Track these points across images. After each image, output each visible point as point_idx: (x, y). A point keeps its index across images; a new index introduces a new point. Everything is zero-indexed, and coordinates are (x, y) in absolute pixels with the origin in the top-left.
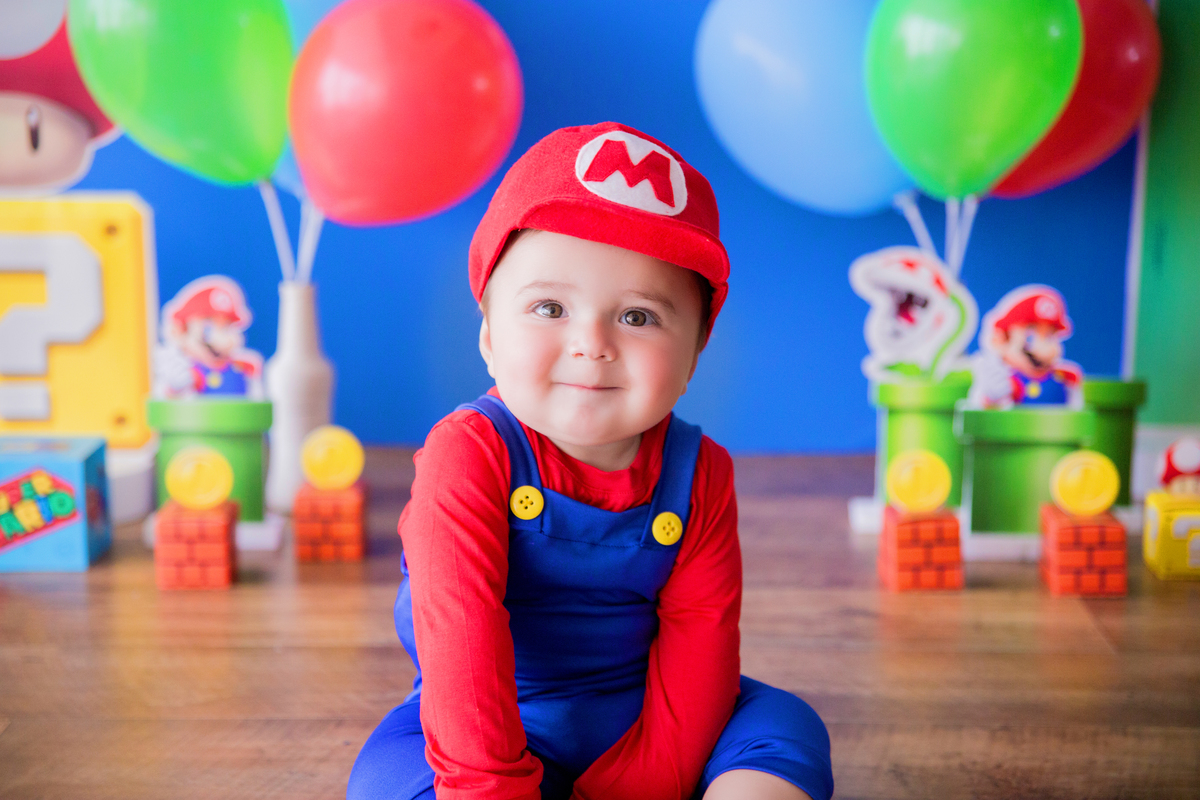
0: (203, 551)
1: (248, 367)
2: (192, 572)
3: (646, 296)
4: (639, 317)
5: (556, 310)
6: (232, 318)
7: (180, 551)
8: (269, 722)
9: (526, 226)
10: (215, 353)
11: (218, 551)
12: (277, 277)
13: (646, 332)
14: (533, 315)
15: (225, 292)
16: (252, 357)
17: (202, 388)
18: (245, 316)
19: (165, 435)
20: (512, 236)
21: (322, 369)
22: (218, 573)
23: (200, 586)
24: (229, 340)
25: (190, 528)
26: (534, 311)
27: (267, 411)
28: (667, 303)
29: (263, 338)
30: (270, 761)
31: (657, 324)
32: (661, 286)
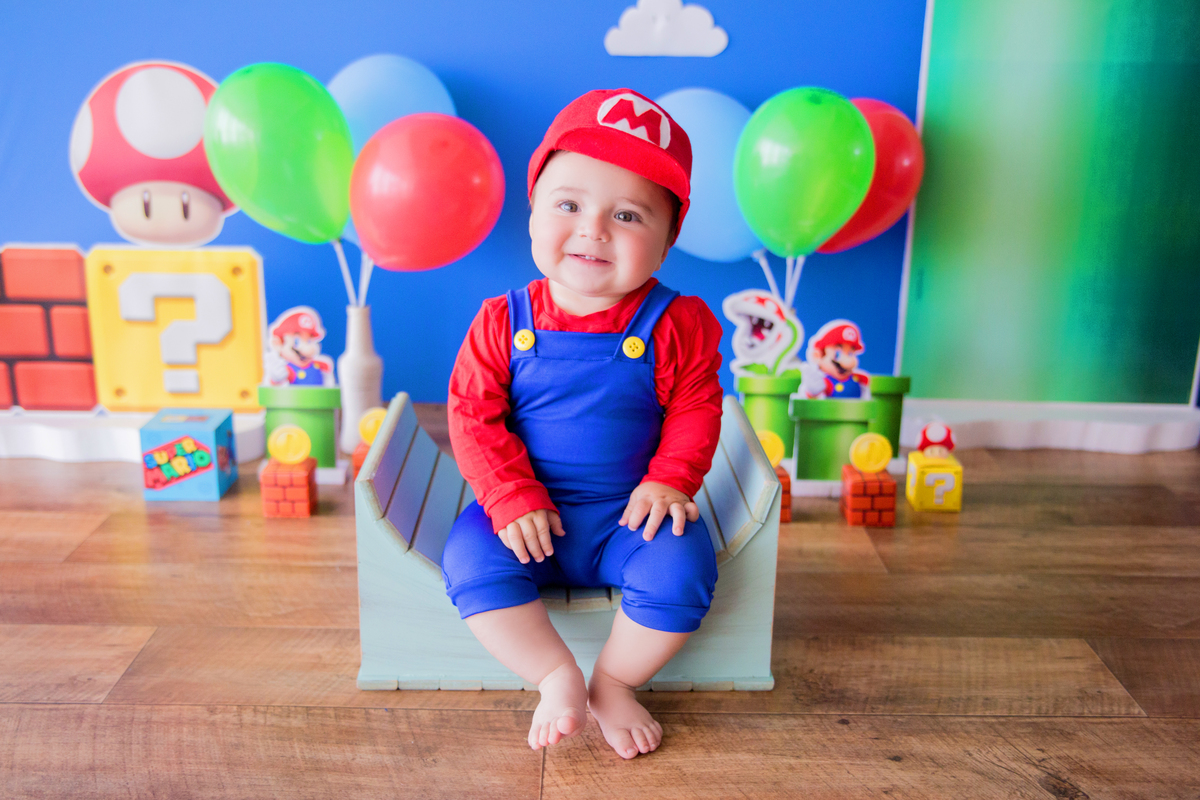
0: (291, 493)
1: (324, 366)
2: (285, 507)
3: (633, 202)
4: (628, 217)
5: (573, 207)
6: (313, 334)
7: (278, 493)
8: (327, 632)
9: (560, 147)
10: (303, 358)
11: (303, 493)
12: (345, 301)
13: (632, 226)
14: (559, 209)
15: (308, 317)
16: (327, 360)
17: (293, 380)
18: (321, 332)
19: (269, 410)
20: (551, 154)
21: (376, 362)
22: (303, 507)
23: (289, 517)
24: (311, 348)
25: (283, 477)
26: (560, 206)
27: (337, 395)
28: (647, 208)
29: (334, 345)
30: (325, 666)
31: (639, 220)
32: (644, 197)
